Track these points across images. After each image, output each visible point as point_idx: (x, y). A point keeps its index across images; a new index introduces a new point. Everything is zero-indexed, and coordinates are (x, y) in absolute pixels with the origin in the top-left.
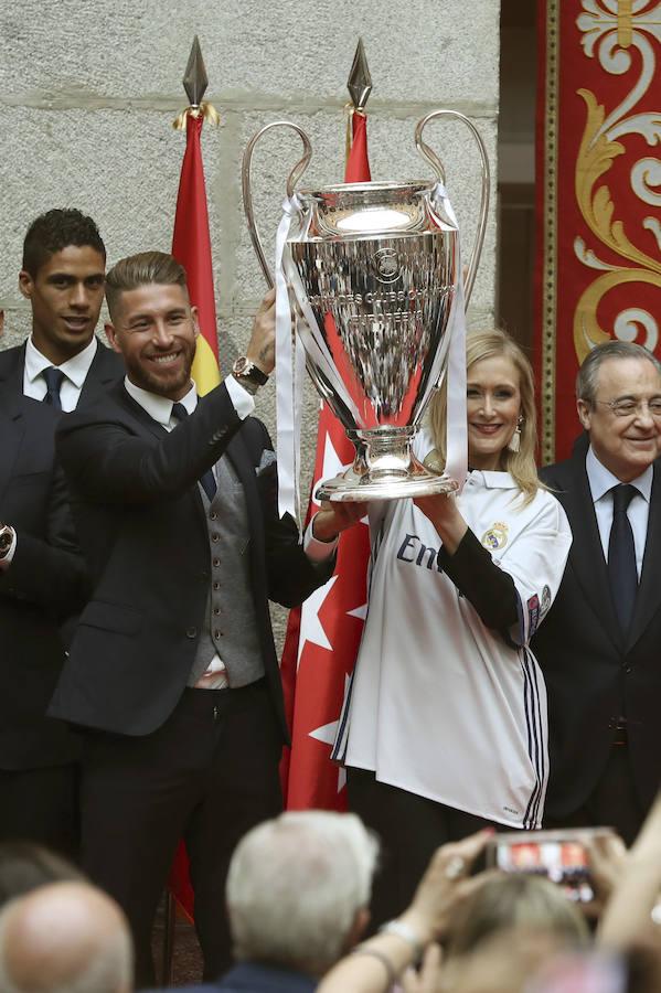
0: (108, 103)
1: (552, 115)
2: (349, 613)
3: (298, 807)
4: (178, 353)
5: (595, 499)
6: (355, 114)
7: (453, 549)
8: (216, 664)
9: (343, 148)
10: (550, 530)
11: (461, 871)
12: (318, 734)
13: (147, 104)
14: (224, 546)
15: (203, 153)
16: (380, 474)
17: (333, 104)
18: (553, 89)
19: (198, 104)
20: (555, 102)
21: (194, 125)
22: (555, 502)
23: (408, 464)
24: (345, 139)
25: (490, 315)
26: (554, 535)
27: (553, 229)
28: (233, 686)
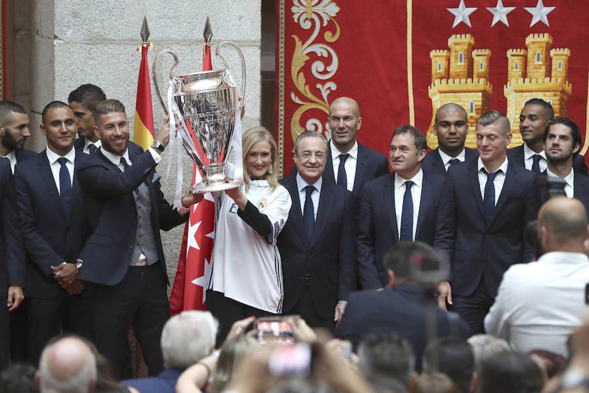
0: (112, 42)
1: (282, 45)
2: (206, 235)
3: (187, 309)
4: (123, 138)
5: (299, 191)
6: (206, 46)
7: (243, 209)
8: (142, 257)
9: (202, 58)
10: (284, 199)
11: (241, 332)
12: (196, 282)
13: (126, 42)
14: (143, 212)
15: (148, 61)
16: (212, 182)
17: (198, 41)
18: (282, 35)
19: (146, 41)
20: (283, 40)
21: (145, 50)
22: (285, 190)
23: (224, 177)
24: (202, 55)
25: (258, 121)
26: (285, 201)
27: (282, 89)
28: (148, 264)
